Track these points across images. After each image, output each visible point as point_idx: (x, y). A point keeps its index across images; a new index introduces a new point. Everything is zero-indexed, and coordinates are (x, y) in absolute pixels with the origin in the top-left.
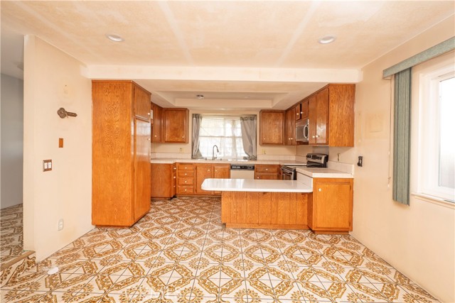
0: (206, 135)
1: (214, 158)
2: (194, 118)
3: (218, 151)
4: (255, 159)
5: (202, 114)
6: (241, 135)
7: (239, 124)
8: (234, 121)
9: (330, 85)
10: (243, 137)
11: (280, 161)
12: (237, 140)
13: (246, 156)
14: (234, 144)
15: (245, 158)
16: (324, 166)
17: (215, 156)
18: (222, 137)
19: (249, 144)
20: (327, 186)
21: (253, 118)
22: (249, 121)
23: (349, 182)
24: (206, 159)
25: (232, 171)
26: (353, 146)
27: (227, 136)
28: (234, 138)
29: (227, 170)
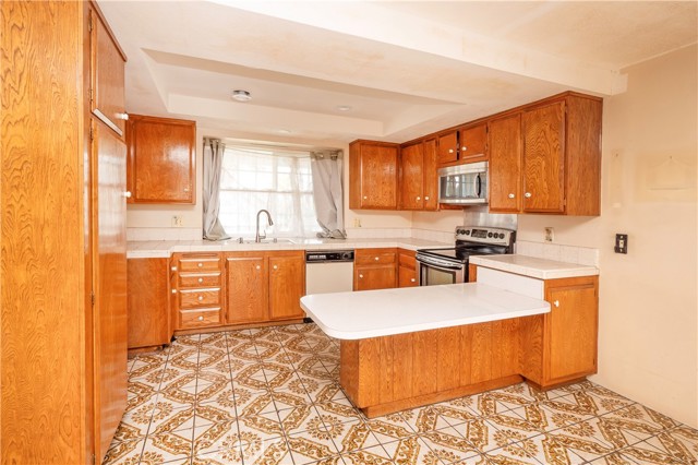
0: (234, 186)
1: (259, 239)
2: (208, 148)
3: (271, 223)
4: (343, 237)
5: (226, 140)
6: (311, 189)
7: (306, 167)
8: (296, 159)
9: (569, 93)
10: (316, 193)
11: (398, 240)
12: (303, 199)
13: (320, 230)
14: (297, 205)
15: (320, 236)
16: (509, 250)
17: (261, 233)
18: (270, 191)
19: (330, 208)
20: (566, 294)
21: (335, 155)
22: (328, 162)
23: (592, 283)
24: (241, 241)
25: (308, 265)
26: (599, 215)
27: (279, 190)
28: (297, 194)
29: (299, 264)
